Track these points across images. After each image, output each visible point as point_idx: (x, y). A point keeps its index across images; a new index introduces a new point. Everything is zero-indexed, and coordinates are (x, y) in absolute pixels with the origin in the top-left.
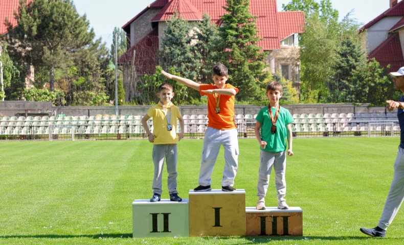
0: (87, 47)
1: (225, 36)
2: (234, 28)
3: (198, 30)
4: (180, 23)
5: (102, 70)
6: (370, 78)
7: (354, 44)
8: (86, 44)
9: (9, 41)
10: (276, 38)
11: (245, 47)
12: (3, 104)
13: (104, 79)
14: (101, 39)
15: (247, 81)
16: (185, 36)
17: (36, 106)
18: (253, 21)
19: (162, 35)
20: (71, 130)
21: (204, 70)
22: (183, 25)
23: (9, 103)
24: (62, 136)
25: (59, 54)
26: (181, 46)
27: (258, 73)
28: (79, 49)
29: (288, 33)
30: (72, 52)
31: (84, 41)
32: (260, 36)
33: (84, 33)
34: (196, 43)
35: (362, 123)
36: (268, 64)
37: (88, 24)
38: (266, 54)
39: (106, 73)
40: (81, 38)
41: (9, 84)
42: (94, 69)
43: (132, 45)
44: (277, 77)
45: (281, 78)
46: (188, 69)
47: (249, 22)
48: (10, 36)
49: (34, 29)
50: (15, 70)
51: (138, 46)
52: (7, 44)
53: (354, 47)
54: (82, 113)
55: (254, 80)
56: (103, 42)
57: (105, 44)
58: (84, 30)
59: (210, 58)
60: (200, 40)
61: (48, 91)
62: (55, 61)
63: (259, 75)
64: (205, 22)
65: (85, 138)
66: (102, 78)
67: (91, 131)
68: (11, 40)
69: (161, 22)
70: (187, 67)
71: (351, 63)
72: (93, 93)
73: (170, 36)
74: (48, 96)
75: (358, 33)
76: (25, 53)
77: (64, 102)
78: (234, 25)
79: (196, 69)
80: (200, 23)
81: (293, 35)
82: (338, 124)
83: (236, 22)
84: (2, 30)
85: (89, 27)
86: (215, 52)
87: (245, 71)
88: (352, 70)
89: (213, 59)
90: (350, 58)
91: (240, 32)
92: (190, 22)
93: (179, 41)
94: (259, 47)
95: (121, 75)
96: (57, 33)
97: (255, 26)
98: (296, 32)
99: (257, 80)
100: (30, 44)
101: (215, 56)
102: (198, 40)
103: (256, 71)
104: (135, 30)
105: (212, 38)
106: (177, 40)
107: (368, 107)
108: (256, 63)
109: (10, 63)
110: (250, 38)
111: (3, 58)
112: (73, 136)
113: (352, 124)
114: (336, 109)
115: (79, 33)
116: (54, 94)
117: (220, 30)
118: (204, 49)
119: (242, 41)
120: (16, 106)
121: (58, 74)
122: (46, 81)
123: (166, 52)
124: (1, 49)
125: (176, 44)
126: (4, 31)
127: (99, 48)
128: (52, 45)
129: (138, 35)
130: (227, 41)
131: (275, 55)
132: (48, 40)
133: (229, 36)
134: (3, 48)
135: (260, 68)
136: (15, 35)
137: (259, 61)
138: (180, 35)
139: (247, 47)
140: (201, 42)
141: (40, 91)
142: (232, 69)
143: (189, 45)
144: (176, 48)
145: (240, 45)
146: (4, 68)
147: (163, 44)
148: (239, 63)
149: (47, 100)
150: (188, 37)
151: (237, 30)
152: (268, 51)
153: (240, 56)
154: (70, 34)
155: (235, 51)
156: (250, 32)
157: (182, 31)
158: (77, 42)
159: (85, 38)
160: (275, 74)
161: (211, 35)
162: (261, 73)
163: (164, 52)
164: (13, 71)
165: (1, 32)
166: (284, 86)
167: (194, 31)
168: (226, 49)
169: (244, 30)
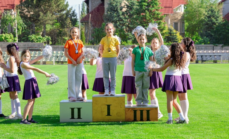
0: (64, 12)
1: (141, 6)
2: (146, 2)
3: (127, 3)
5: (72, 25)
6: (223, 30)
7: (215, 10)
8: (63, 11)
9: (21, 9)
10: (171, 7)
11: (152, 12)
14: (72, 7)
16: (119, 6)
17: (35, 45)
19: (106, 6)
20: (53, 59)
21: (130, 25)
23: (20, 44)
24: (49, 62)
25: (48, 16)
26: (116, 12)
28: (59, 14)
29: (178, 5)
31: (62, 8)
32: (161, 6)
33: (63, 4)
34: (125, 10)
35: (218, 55)
36: (166, 22)
38: (164, 16)
40: (61, 7)
41: (21, 33)
42: (68, 24)
43: (90, 11)
44: (170, 29)
45: (173, 31)
46: (121, 24)
48: (22, 6)
49: (35, 1)
50: (24, 25)
51: (92, 13)
52: (19, 11)
53: (215, 12)
54: (60, 50)
56: (73, 10)
57: (75, 10)
58: (63, 2)
59: (132, 18)
60: (127, 8)
61: (41, 37)
62: (45, 19)
63: (160, 28)
65: (61, 64)
67: (64, 59)
68: (22, 8)
70: (120, 23)
71: (213, 21)
72: (67, 38)
73: (111, 6)
74: (42, 39)
75: (218, 4)
76: (30, 16)
77: (50, 43)
79: (125, 25)
82: (204, 56)
84: (17, 3)
85: (66, 1)
86: (135, 15)
88: (214, 25)
89: (134, 19)
90: (213, 19)
91: (149, 4)
93: (116, 8)
94: (160, 13)
95: (84, 28)
96: (47, 4)
97: (158, 1)
98: (183, 4)
100: (32, 10)
101: (136, 17)
102: (126, 9)
104: (92, 3)
105: (135, 7)
106: (115, 8)
107: (222, 47)
109: (21, 21)
110: (155, 7)
111: (17, 18)
112: (54, 62)
113: (212, 56)
114: (204, 47)
115: (60, 4)
116: (45, 38)
117: (139, 3)
118: (130, 14)
119: (151, 9)
120: (24, 45)
121: (49, 28)
122: (41, 31)
123: (108, 15)
124: (16, 13)
125: (114, 11)
126: (18, 3)
127: (71, 13)
128: (44, 11)
129: (93, 5)
130: (142, 9)
131: (170, 17)
132: (43, 8)
133: (144, 6)
134: (17, 13)
135: (161, 24)
136: (24, 5)
137: (160, 20)
138: (116, 6)
139: (154, 12)
140: (128, 10)
141: (37, 37)
142: (145, 25)
143: (121, 11)
144: (114, 13)
145: (150, 11)
146: (18, 24)
147: (107, 10)
148: (149, 22)
149: (41, 42)
150: (121, 7)
151: (148, 3)
152: (166, 15)
153: (149, 17)
154: (55, 5)
155: (147, 15)
156: (156, 4)
157: (117, 3)
158: (58, 9)
159: (63, 7)
160: (170, 28)
161: (134, 6)
162: (161, 27)
163: (107, 15)
164: (22, 26)
165: (16, 3)
166: (175, 34)
167: (124, 3)
168: (142, 14)
169: (152, 3)
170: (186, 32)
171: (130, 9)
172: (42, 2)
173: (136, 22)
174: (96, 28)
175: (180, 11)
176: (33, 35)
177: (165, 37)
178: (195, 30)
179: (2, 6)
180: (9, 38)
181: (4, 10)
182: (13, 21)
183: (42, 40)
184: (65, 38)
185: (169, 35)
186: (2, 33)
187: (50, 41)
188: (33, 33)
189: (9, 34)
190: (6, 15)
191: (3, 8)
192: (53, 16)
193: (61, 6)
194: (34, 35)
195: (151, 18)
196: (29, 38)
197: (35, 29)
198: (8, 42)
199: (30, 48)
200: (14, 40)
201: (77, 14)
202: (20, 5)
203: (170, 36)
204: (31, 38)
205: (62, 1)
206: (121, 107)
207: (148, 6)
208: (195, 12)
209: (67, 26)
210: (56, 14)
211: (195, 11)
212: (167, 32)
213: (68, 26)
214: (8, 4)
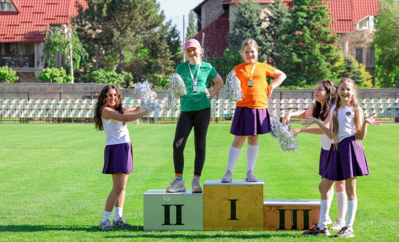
0: (157, 29)
1: (295, 18)
2: (305, 11)
3: (269, 13)
4: (251, 5)
5: (171, 52)
8: (156, 27)
9: (80, 23)
10: (350, 20)
11: (316, 30)
12: (71, 86)
13: (173, 61)
14: (171, 21)
15: (317, 64)
16: (256, 19)
18: (324, 4)
19: (232, 18)
21: (274, 53)
22: (254, 7)
23: (77, 86)
25: (129, 36)
26: (251, 29)
27: (329, 56)
28: (148, 32)
29: (363, 16)
30: (142, 34)
31: (153, 23)
32: (331, 19)
33: (154, 15)
34: (267, 26)
36: (341, 47)
37: (159, 6)
38: (338, 36)
39: (176, 56)
40: (151, 21)
41: (78, 67)
42: (163, 51)
43: (203, 27)
44: (348, 61)
45: (354, 63)
47: (321, 4)
48: (81, 19)
49: (104, 10)
50: (84, 53)
51: (206, 30)
52: (76, 26)
55: (325, 64)
56: (173, 25)
57: (176, 26)
58: (155, 12)
59: (280, 41)
60: (271, 22)
61: (116, 74)
62: (123, 42)
63: (330, 58)
64: (276, 5)
65: (150, 122)
66: (171, 61)
68: (81, 22)
69: (232, 4)
72: (161, 76)
73: (242, 19)
74: (116, 78)
76: (96, 35)
77: (132, 84)
78: (305, 7)
79: (267, 52)
80: (271, 5)
81: (368, 18)
83: (307, 4)
84: (73, 12)
85: (160, 9)
86: (285, 35)
87: (316, 54)
89: (282, 42)
91: (311, 15)
92: (260, 4)
93: (250, 23)
94: (331, 31)
96: (127, 15)
97: (326, 9)
98: (371, 15)
99: (328, 63)
100: (100, 26)
101: (285, 39)
102: (269, 23)
103: (327, 54)
104: (206, 12)
105: (284, 20)
106: (248, 22)
108: (327, 47)
109: (79, 46)
110: (321, 20)
111: (73, 40)
115: (149, 15)
116: (121, 77)
117: (291, 13)
118: (275, 32)
119: (313, 24)
120: (84, 89)
121: (129, 57)
122: (116, 64)
123: (236, 34)
124: (71, 31)
125: (246, 26)
126: (75, 13)
127: (169, 31)
128: (122, 27)
129: (209, 17)
130: (297, 24)
131: (349, 38)
132: (118, 22)
133: (300, 18)
134: (73, 30)
135: (331, 51)
136: (85, 17)
137: (330, 45)
138: (250, 17)
139: (318, 30)
140: (272, 25)
141: (108, 74)
142: (302, 52)
143: (259, 27)
144: (246, 31)
145: (311, 27)
146: (74, 50)
147: (233, 26)
148: (309, 46)
149: (115, 83)
150: (259, 19)
151: (308, 13)
152: (341, 34)
153: (310, 39)
154: (140, 16)
155: (306, 34)
156: (322, 14)
157: (253, 13)
158: (146, 24)
159: (155, 21)
160: (348, 58)
161: (283, 17)
162: (332, 56)
163: (234, 35)
164: (82, 54)
165: (72, 14)
166: (356, 70)
167: (265, 13)
168: (297, 32)
169: (315, 13)
170: (377, 66)
171: (275, 24)
172: (118, 11)
173: (286, 46)
174: (214, 58)
175: (367, 28)
176: (100, 69)
177: (338, 75)
178: (394, 62)
179: (47, 19)
180: (58, 75)
181: (51, 25)
182: (66, 45)
183: (116, 80)
184: (158, 76)
185: (347, 70)
186: (46, 66)
187: (130, 80)
188: (102, 66)
189: (58, 68)
190: (53, 34)
191: (49, 22)
192: (137, 35)
193: (151, 19)
194: (102, 70)
195: (314, 40)
196: (93, 75)
197: (104, 60)
198: (56, 83)
199: (95, 93)
200: (68, 80)
201: (179, 33)
202: (77, 16)
203: (347, 73)
204: (98, 76)
205: (153, 10)
206: (256, 205)
207: (309, 18)
208: (393, 28)
209: (162, 54)
210: (142, 33)
211: (395, 27)
212: (343, 65)
213: (164, 55)
214: (57, 15)
